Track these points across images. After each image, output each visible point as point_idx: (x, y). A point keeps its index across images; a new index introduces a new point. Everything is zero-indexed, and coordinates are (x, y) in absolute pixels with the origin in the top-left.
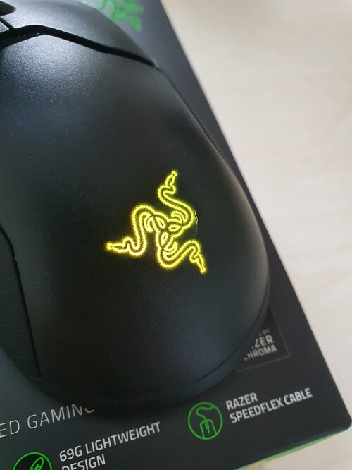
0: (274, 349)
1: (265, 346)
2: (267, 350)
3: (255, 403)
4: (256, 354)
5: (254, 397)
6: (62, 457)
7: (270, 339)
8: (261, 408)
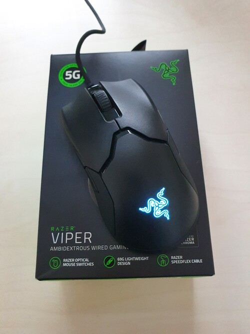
0: (193, 243)
1: (191, 241)
2: (191, 243)
3: (181, 259)
4: (186, 243)
5: (181, 257)
6: (118, 259)
7: (193, 239)
8: (183, 262)
